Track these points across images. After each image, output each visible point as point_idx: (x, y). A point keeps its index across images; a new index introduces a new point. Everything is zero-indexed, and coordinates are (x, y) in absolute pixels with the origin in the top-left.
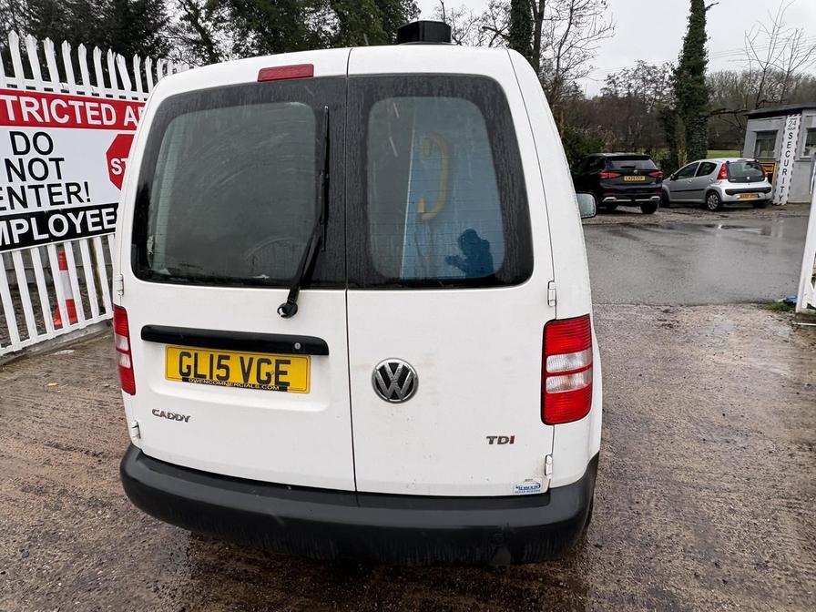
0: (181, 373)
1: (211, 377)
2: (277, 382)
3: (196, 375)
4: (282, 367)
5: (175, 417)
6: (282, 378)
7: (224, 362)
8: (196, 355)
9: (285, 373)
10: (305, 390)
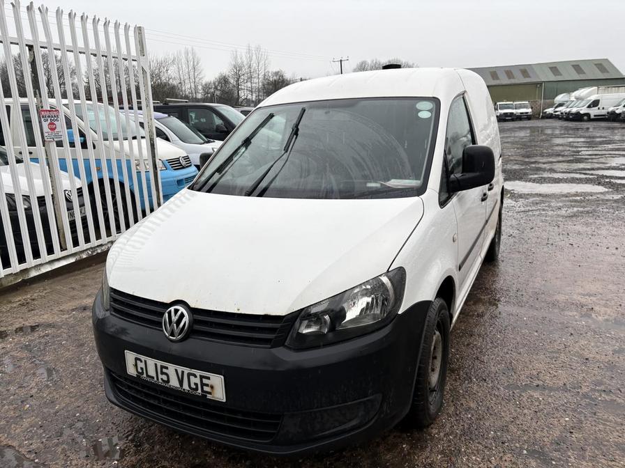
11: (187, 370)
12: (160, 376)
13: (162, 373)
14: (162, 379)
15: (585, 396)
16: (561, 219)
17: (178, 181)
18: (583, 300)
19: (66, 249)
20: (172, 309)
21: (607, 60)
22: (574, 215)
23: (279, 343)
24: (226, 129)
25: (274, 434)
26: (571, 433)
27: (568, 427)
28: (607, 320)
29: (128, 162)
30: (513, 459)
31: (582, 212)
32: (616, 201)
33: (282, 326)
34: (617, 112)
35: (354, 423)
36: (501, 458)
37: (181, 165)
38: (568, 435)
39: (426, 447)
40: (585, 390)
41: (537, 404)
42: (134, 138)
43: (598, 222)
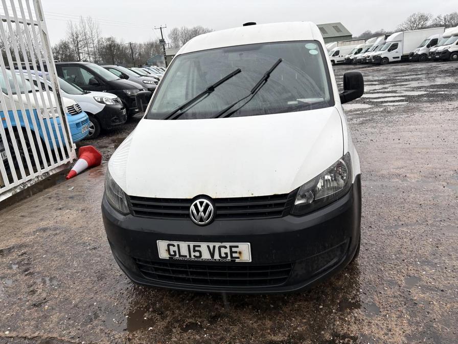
11: (217, 245)
12: (193, 254)
13: (195, 251)
14: (194, 256)
15: (432, 225)
16: (356, 126)
17: (76, 124)
18: (397, 171)
19: (4, 186)
20: (197, 202)
21: (340, 23)
22: (362, 123)
23: (287, 213)
24: (97, 82)
25: (287, 278)
26: (437, 247)
27: (434, 244)
28: (417, 181)
29: (35, 111)
30: (415, 269)
31: (366, 120)
32: (382, 112)
33: (288, 201)
34: (351, 58)
35: (335, 260)
36: (407, 269)
37: (76, 111)
38: (437, 248)
39: (360, 272)
40: (430, 222)
41: (409, 234)
42: (30, 92)
43: (379, 125)
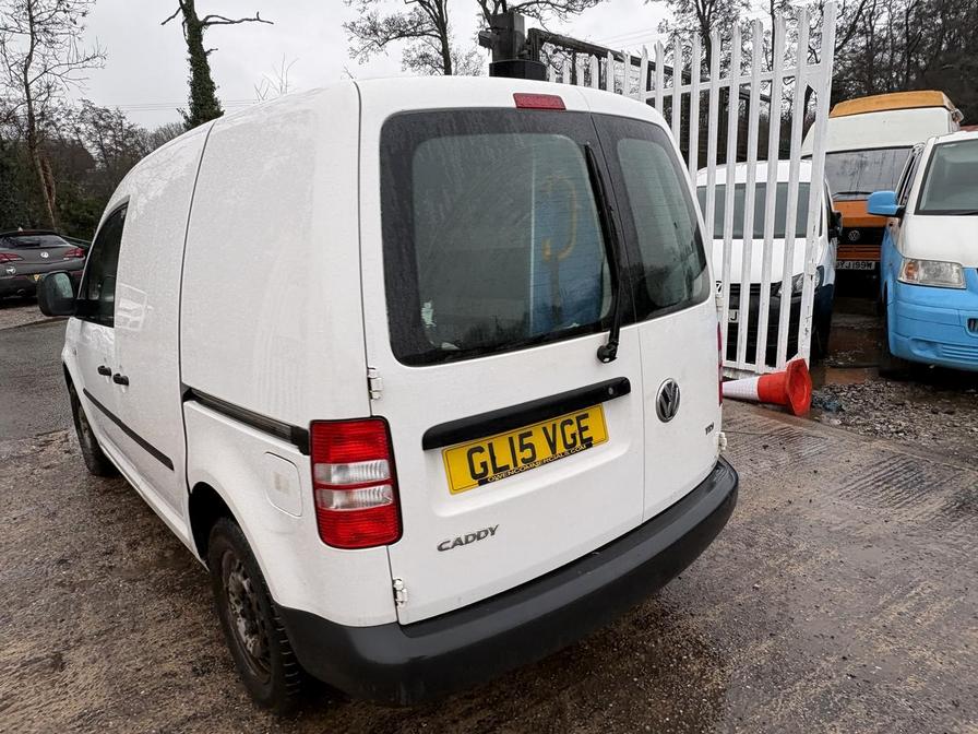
0: (475, 476)
1: (516, 465)
2: (583, 441)
3: (496, 470)
4: (584, 423)
5: (478, 537)
6: (586, 435)
7: (526, 441)
8: (490, 446)
9: (586, 428)
10: (605, 439)
